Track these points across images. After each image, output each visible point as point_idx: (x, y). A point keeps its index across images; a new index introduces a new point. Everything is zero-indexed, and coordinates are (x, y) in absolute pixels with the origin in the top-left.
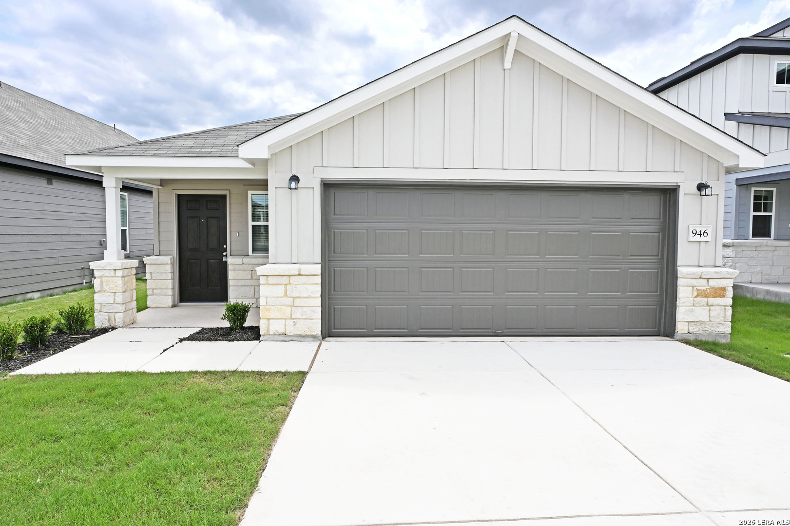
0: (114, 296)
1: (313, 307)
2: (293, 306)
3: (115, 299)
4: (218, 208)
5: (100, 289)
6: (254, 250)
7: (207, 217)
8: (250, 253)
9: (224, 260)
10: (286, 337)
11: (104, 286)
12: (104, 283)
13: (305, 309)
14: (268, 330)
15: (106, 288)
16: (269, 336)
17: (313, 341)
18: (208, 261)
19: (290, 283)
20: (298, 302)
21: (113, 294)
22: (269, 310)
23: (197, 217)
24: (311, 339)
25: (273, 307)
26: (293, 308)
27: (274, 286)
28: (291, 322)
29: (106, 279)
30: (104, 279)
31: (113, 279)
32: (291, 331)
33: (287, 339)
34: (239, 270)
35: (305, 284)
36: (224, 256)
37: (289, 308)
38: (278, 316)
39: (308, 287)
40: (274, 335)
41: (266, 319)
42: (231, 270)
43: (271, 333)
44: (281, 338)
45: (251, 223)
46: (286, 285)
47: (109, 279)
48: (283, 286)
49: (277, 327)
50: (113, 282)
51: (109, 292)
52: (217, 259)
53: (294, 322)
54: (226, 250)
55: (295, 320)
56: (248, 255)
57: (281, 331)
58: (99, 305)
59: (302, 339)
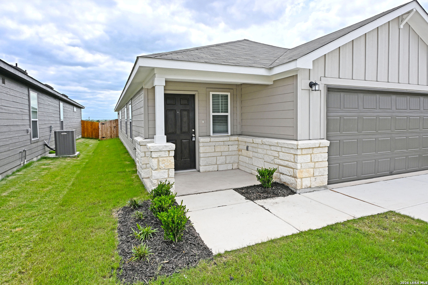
0: (168, 171)
1: (324, 167)
2: (314, 168)
3: (169, 174)
4: (188, 104)
5: (157, 167)
6: (214, 132)
7: (181, 110)
8: (211, 134)
9: (194, 139)
10: (311, 189)
11: (160, 164)
12: (160, 162)
13: (321, 169)
14: (302, 186)
15: (162, 166)
16: (302, 190)
17: (324, 190)
18: (181, 140)
19: (313, 153)
20: (317, 165)
21: (167, 170)
22: (302, 172)
23: (174, 110)
24: (323, 188)
25: (304, 170)
26: (314, 169)
27: (305, 155)
28: (313, 179)
29: (162, 158)
30: (160, 159)
31: (168, 158)
32: (314, 185)
33: (312, 190)
34: (207, 146)
35: (320, 153)
36: (194, 137)
37: (312, 169)
38: (307, 175)
39: (322, 154)
40: (305, 188)
41: (301, 178)
42: (202, 146)
43: (303, 187)
44: (309, 190)
45: (212, 114)
46: (311, 154)
47: (165, 159)
48: (309, 155)
49: (306, 183)
50: (167, 161)
51: (165, 169)
52: (187, 140)
53: (315, 179)
54: (194, 133)
55: (315, 177)
56: (210, 136)
57: (309, 185)
58: (156, 180)
59: (319, 189)
